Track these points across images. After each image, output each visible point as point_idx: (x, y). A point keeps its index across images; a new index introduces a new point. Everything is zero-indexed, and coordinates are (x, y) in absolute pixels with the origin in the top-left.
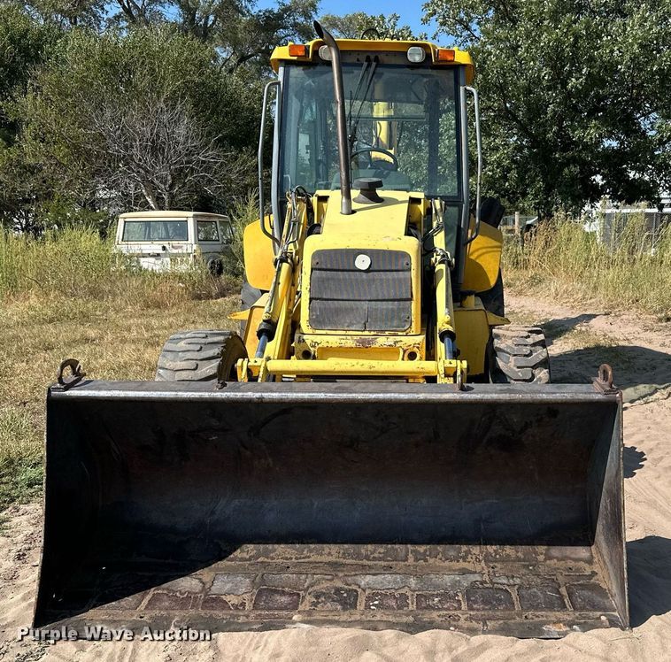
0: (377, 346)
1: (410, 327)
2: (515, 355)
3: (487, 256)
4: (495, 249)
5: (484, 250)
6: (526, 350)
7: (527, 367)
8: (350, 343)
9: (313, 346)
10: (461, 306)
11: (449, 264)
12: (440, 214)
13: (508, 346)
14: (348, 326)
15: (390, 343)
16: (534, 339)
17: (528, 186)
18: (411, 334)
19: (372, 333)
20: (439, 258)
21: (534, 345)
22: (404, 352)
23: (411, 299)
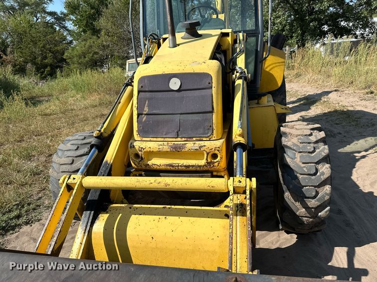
0: (186, 150)
1: (212, 134)
2: (300, 152)
3: (276, 68)
4: (281, 64)
5: (274, 65)
6: (310, 148)
7: (311, 163)
8: (166, 148)
9: (140, 151)
10: (258, 103)
11: (245, 79)
12: (242, 42)
13: (294, 144)
14: (165, 135)
15: (196, 148)
16: (316, 136)
17: (293, 33)
18: (213, 139)
19: (183, 139)
20: (238, 74)
21: (317, 142)
22: (208, 154)
23: (212, 112)
